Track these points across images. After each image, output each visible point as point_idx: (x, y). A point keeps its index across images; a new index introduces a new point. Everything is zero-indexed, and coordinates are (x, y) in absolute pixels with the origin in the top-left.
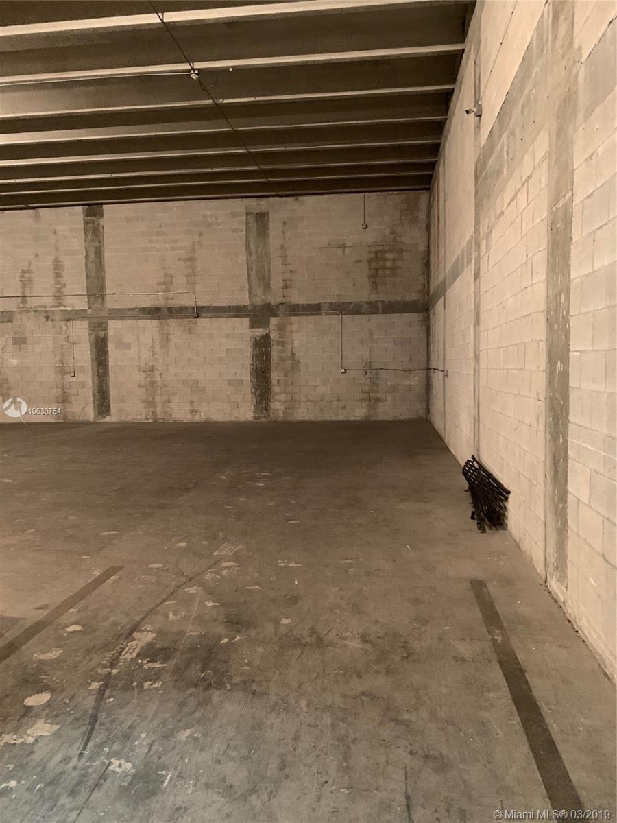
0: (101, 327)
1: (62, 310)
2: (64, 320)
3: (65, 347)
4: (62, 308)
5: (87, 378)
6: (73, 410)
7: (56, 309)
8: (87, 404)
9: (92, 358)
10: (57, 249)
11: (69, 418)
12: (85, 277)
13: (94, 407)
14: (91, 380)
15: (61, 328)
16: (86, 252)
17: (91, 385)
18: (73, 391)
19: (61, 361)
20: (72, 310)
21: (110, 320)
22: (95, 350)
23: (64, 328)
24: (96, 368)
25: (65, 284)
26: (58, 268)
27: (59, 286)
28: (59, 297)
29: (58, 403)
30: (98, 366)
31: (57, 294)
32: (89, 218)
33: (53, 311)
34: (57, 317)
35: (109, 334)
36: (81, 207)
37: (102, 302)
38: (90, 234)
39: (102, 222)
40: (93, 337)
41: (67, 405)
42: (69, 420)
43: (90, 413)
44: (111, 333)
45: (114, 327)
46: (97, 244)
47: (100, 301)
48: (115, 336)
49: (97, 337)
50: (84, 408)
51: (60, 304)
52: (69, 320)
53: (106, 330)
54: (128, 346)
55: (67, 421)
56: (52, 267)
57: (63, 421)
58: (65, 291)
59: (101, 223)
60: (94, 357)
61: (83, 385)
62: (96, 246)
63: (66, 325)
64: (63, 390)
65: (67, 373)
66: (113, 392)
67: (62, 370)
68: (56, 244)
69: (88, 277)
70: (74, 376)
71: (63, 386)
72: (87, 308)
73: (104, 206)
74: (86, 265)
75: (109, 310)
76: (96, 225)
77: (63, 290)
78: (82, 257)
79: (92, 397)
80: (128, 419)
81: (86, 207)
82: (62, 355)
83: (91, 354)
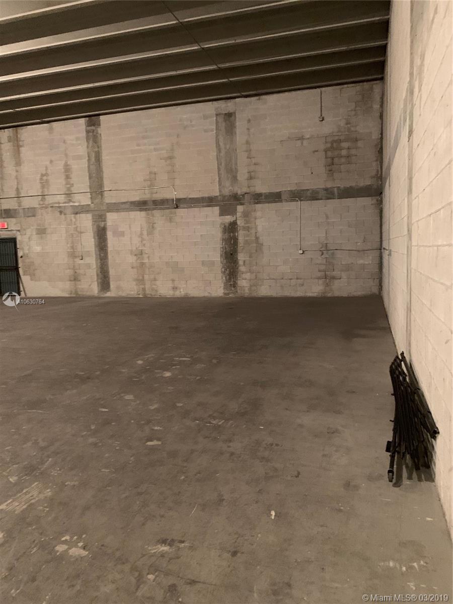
0: (101, 218)
1: (71, 206)
2: (74, 214)
3: (75, 236)
4: (72, 204)
5: (92, 261)
6: (83, 287)
7: (67, 205)
8: (92, 282)
9: (95, 244)
10: (66, 155)
11: (80, 293)
12: (88, 178)
13: (98, 284)
14: (95, 262)
15: (71, 220)
16: (89, 157)
17: (95, 266)
18: (81, 272)
19: (72, 247)
20: (79, 205)
21: (108, 212)
22: (97, 238)
23: (74, 220)
24: (98, 253)
25: (73, 184)
26: (67, 170)
27: (69, 186)
28: (69, 194)
29: (71, 281)
30: (100, 251)
31: (67, 193)
32: (90, 128)
33: (65, 206)
34: (69, 211)
35: (108, 225)
36: (83, 119)
37: (102, 197)
38: (91, 142)
39: (99, 130)
40: (95, 227)
41: (78, 283)
42: (80, 295)
43: (95, 290)
44: (109, 223)
45: (112, 218)
46: (97, 149)
47: (100, 196)
48: (112, 225)
49: (98, 226)
50: (90, 285)
51: (70, 201)
52: (77, 214)
53: (105, 221)
54: (122, 234)
55: (78, 296)
56: (63, 170)
57: (74, 296)
58: (74, 190)
59: (99, 132)
60: (97, 243)
61: (89, 266)
62: (96, 151)
63: (75, 218)
64: (74, 270)
65: (76, 257)
66: (112, 272)
67: (73, 255)
68: (65, 151)
69: (90, 178)
70: (82, 259)
71: (74, 266)
72: (90, 203)
73: (101, 117)
74: (89, 167)
75: (107, 204)
76: (95, 134)
77: (72, 189)
78: (85, 160)
79: (96, 276)
80: (124, 294)
81: (87, 119)
82: (73, 243)
83: (95, 242)
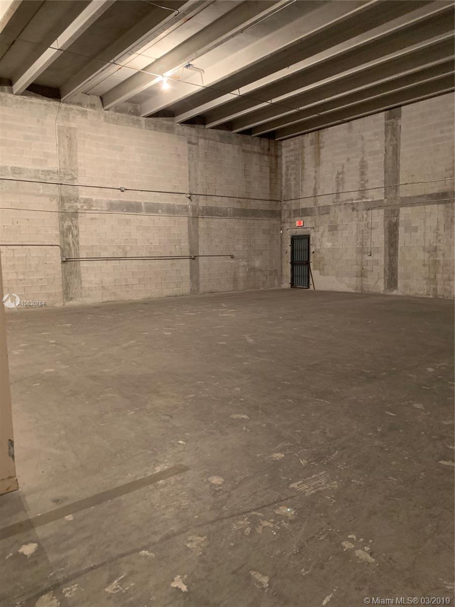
0: (394, 213)
1: (364, 202)
2: (366, 210)
3: (365, 232)
4: (364, 200)
5: (380, 257)
6: (368, 283)
7: (360, 201)
8: (379, 279)
9: (385, 240)
10: (363, 152)
11: (365, 289)
12: (383, 173)
13: (385, 282)
14: (383, 259)
15: (363, 216)
16: (386, 151)
17: (383, 263)
18: (369, 268)
19: (362, 244)
20: (372, 201)
21: (402, 207)
22: (387, 234)
23: (365, 216)
24: (388, 249)
25: (367, 181)
26: (363, 166)
27: (362, 182)
28: (363, 191)
29: (357, 277)
30: (389, 247)
31: (361, 189)
32: (389, 121)
33: (358, 203)
34: (361, 207)
35: (400, 220)
36: (383, 113)
37: (396, 191)
38: (389, 135)
39: (400, 122)
40: (387, 222)
41: (364, 279)
42: (365, 291)
43: (381, 287)
44: (402, 218)
45: (405, 213)
46: (395, 143)
47: (394, 191)
48: (405, 220)
49: (390, 222)
50: (376, 282)
51: (363, 197)
52: (369, 210)
53: (398, 216)
54: (416, 229)
55: (363, 292)
56: (359, 167)
57: (360, 292)
58: (368, 186)
59: (399, 124)
60: (387, 240)
61: (377, 262)
63: (367, 214)
64: (362, 267)
65: (364, 253)
66: (400, 270)
67: (361, 251)
68: (363, 147)
69: (386, 172)
70: (371, 255)
71: (362, 262)
72: (383, 198)
73: (402, 107)
74: (385, 161)
75: (401, 198)
76: (394, 126)
77: (366, 185)
78: (381, 156)
79: (383, 272)
80: (412, 293)
81: (388, 112)
82: (362, 238)
83: (385, 237)
